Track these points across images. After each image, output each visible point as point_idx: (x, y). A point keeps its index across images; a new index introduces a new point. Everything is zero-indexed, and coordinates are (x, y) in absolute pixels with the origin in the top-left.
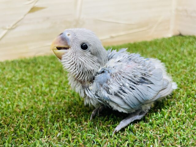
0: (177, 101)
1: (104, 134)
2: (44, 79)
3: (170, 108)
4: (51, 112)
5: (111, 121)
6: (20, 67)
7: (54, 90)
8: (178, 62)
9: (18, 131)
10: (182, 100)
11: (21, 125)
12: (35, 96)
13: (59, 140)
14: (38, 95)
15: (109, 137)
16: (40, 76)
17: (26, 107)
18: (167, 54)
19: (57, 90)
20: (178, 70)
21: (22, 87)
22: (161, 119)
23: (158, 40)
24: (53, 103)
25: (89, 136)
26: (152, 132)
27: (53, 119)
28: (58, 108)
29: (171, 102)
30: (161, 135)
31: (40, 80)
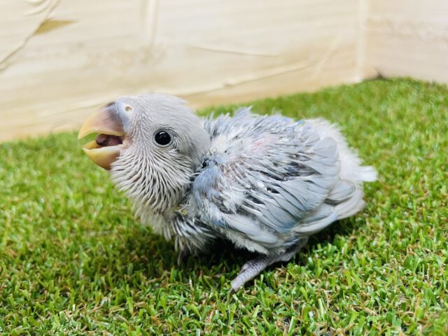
0: (370, 216)
1: (207, 294)
2: (73, 181)
3: (354, 231)
4: (87, 254)
5: (224, 266)
6: (18, 158)
7: (96, 205)
8: (373, 134)
9: (9, 298)
10: (380, 214)
11: (18, 283)
12: (51, 220)
13: (106, 313)
14: (57, 217)
15: (218, 301)
16: (64, 176)
17: (28, 244)
18: (351, 118)
19: (101, 205)
20: (375, 152)
21: (20, 201)
22: (333, 256)
23: (331, 89)
24: (92, 234)
25: (174, 299)
26: (313, 285)
27: (92, 267)
28: (105, 244)
29: (356, 220)
30: (334, 289)
31: (63, 184)
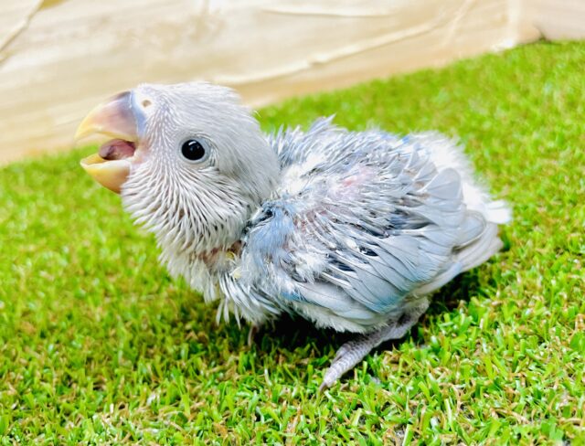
0: (523, 268)
1: (289, 390)
2: (106, 220)
3: (498, 293)
4: (127, 328)
5: (311, 347)
6: (31, 186)
7: (137, 254)
8: (531, 133)
9: (27, 395)
10: (538, 266)
11: (38, 373)
12: (78, 280)
13: (154, 414)
14: (86, 274)
15: (304, 400)
16: (93, 212)
17: (51, 315)
18: (498, 108)
19: (144, 256)
20: (531, 163)
21: (37, 251)
22: (467, 334)
23: (468, 61)
24: (133, 299)
25: (244, 398)
26: (437, 377)
27: (134, 348)
28: (150, 314)
29: (503, 275)
30: (467, 383)
31: (92, 223)
